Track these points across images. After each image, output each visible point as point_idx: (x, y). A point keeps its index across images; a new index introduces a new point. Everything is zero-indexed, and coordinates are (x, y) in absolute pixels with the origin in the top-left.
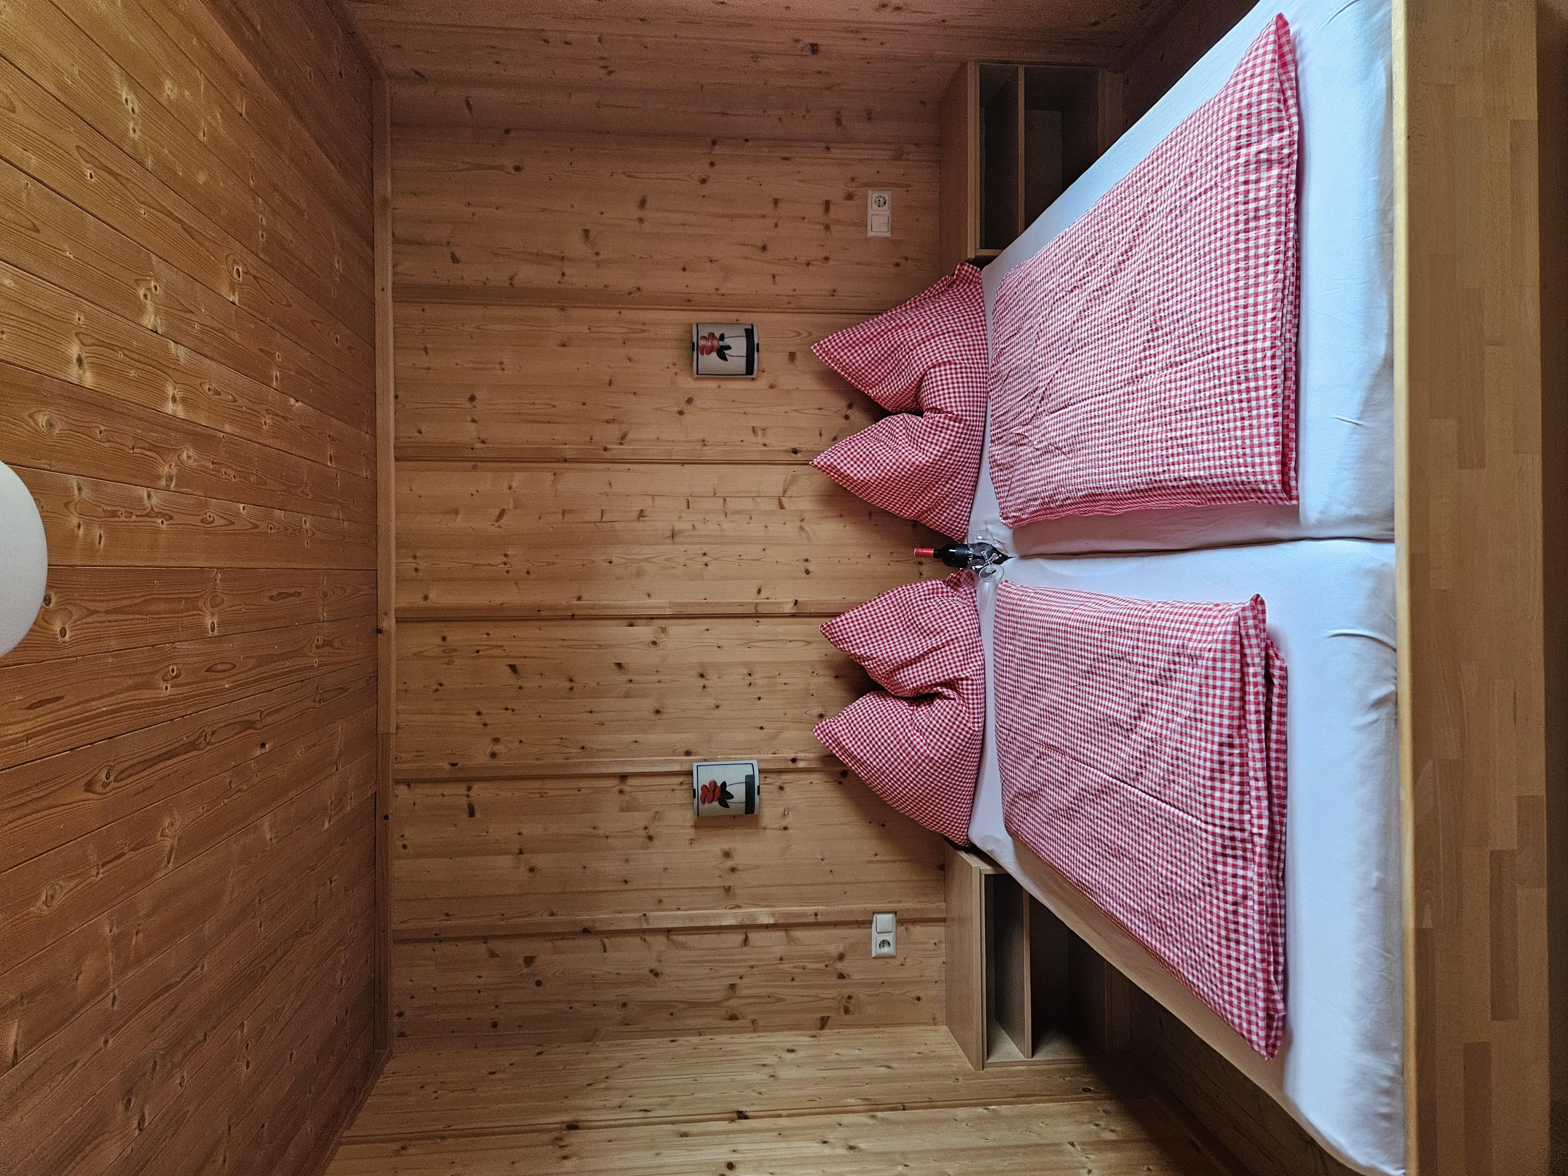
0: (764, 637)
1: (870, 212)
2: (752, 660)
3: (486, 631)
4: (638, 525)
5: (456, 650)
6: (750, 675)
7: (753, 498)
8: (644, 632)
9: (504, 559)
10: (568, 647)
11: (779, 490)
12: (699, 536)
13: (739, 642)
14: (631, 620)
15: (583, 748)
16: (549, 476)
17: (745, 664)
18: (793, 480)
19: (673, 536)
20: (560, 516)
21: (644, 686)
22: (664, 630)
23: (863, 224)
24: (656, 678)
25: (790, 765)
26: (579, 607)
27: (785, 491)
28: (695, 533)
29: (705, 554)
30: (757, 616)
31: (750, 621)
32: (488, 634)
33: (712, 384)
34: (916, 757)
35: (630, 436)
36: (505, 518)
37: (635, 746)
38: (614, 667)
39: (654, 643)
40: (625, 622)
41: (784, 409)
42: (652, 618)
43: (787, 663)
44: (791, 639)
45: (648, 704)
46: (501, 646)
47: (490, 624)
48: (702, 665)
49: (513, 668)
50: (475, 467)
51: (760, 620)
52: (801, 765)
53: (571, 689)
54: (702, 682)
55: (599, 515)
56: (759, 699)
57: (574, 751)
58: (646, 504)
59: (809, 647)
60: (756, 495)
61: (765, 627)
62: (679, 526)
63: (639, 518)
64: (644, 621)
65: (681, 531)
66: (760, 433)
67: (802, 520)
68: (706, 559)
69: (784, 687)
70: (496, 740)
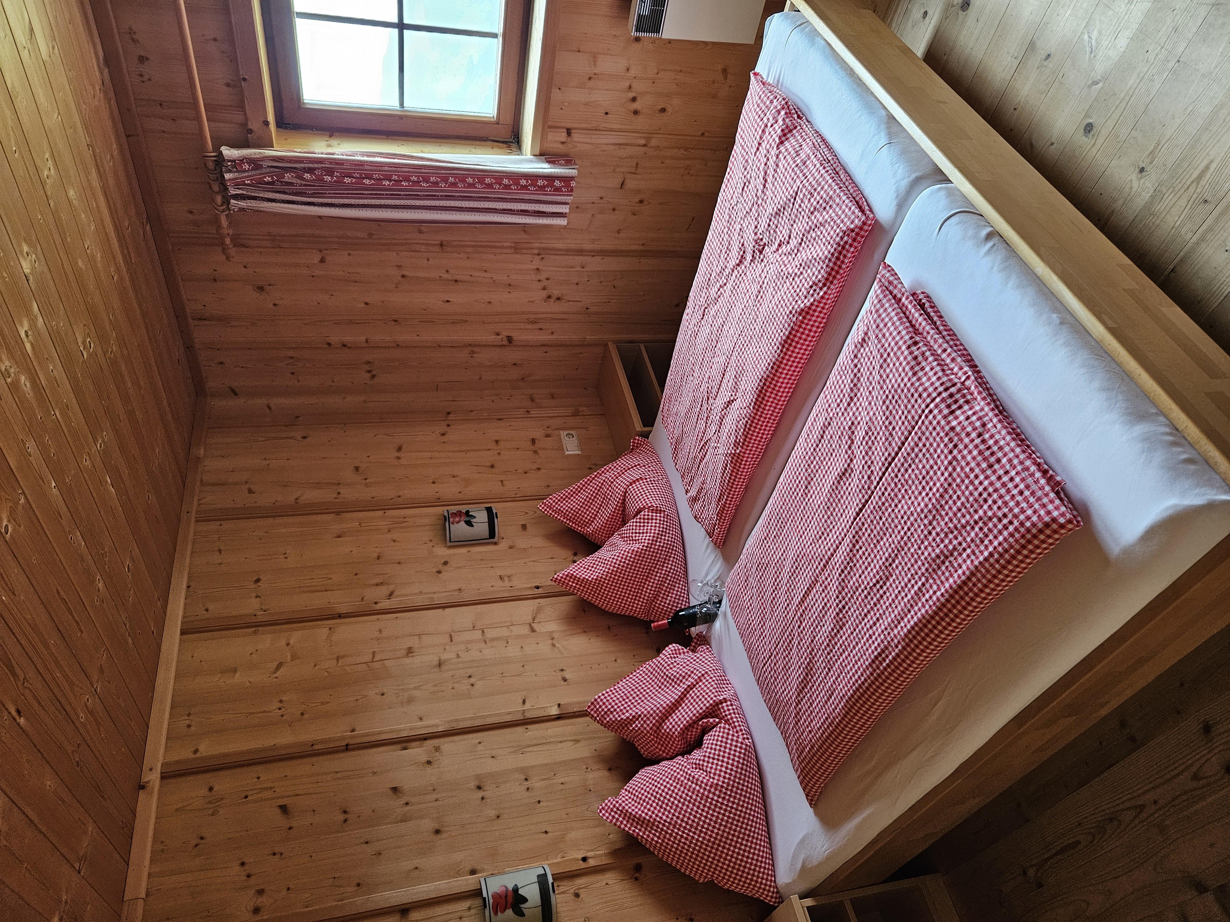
0: (535, 742)
1: (564, 442)
2: (526, 765)
3: (256, 775)
4: (407, 661)
5: (222, 799)
6: (526, 779)
7: (507, 627)
8: (418, 752)
9: (279, 705)
10: (342, 778)
11: (529, 619)
12: (464, 662)
13: (510, 750)
14: (404, 742)
15: (358, 885)
16: (326, 631)
17: (522, 770)
18: (539, 610)
19: (440, 665)
20: (335, 662)
21: (420, 806)
22: (437, 749)
23: (561, 449)
24: (434, 796)
25: (583, 865)
26: (352, 737)
27: (534, 619)
28: (460, 660)
29: (470, 677)
30: (526, 722)
31: (520, 729)
32: (258, 778)
33: (463, 550)
34: (702, 791)
35: (396, 593)
36: (282, 670)
37: (417, 873)
38: (390, 792)
39: (429, 763)
40: (399, 746)
41: (523, 561)
42: (425, 739)
43: (560, 763)
44: (560, 739)
45: (428, 825)
46: (271, 788)
47: (259, 768)
48: (478, 777)
49: (284, 809)
50: (255, 633)
51: (528, 727)
52: (592, 862)
53: (345, 821)
54: (481, 794)
55: (371, 656)
56: (539, 802)
57: (349, 889)
58: (413, 642)
59: (577, 745)
60: (508, 624)
61: (535, 731)
62: (445, 656)
63: (407, 654)
64: (417, 743)
65: (446, 661)
66: (506, 579)
67: (553, 639)
68: (472, 680)
69: (562, 787)
70: (260, 892)
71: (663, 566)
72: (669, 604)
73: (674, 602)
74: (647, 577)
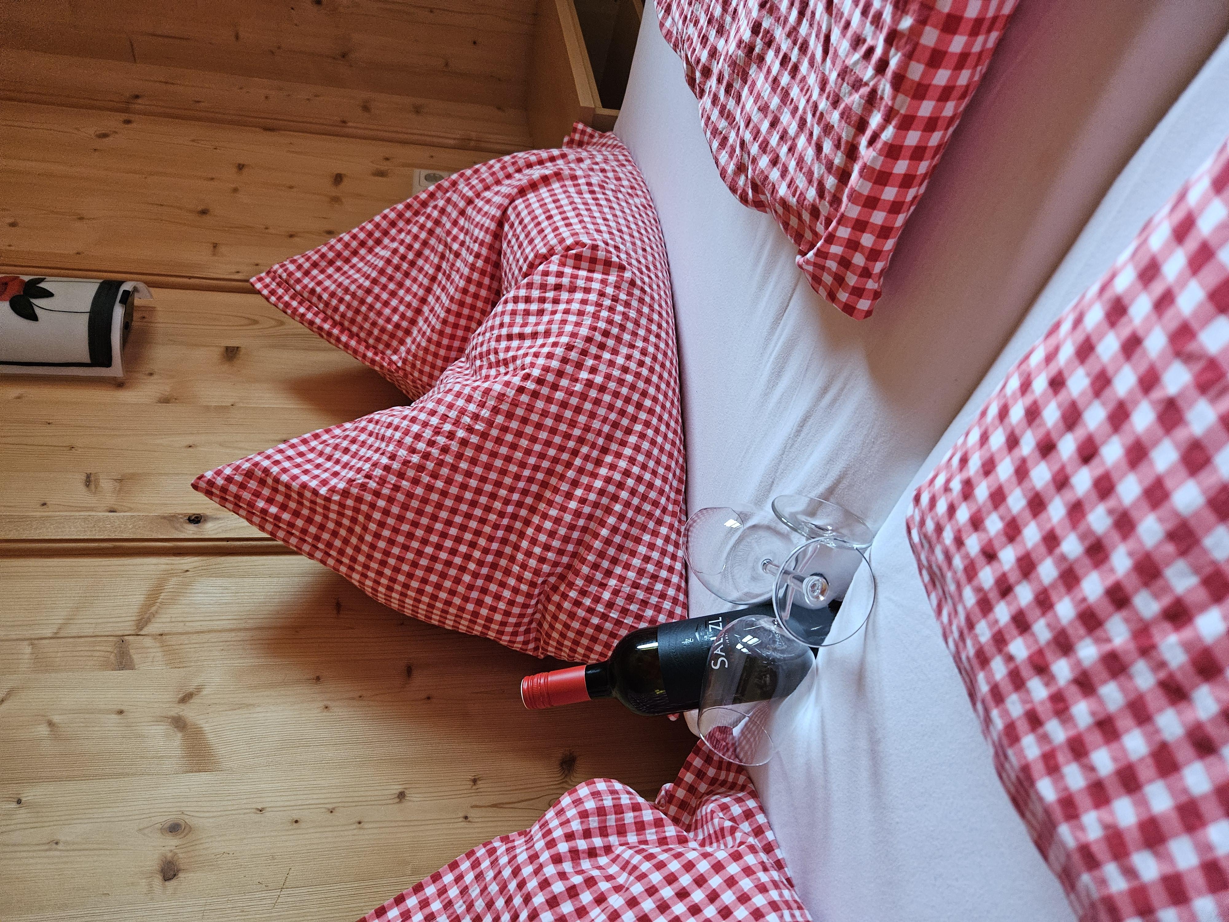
71: (599, 463)
72: (610, 605)
73: (630, 598)
74: (539, 497)
